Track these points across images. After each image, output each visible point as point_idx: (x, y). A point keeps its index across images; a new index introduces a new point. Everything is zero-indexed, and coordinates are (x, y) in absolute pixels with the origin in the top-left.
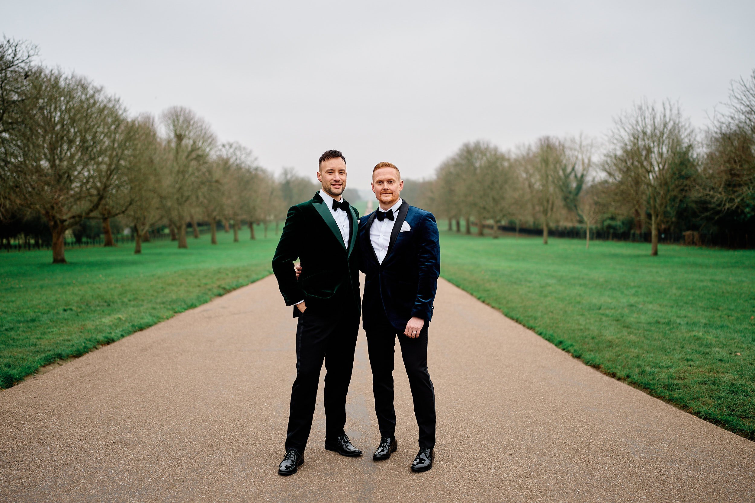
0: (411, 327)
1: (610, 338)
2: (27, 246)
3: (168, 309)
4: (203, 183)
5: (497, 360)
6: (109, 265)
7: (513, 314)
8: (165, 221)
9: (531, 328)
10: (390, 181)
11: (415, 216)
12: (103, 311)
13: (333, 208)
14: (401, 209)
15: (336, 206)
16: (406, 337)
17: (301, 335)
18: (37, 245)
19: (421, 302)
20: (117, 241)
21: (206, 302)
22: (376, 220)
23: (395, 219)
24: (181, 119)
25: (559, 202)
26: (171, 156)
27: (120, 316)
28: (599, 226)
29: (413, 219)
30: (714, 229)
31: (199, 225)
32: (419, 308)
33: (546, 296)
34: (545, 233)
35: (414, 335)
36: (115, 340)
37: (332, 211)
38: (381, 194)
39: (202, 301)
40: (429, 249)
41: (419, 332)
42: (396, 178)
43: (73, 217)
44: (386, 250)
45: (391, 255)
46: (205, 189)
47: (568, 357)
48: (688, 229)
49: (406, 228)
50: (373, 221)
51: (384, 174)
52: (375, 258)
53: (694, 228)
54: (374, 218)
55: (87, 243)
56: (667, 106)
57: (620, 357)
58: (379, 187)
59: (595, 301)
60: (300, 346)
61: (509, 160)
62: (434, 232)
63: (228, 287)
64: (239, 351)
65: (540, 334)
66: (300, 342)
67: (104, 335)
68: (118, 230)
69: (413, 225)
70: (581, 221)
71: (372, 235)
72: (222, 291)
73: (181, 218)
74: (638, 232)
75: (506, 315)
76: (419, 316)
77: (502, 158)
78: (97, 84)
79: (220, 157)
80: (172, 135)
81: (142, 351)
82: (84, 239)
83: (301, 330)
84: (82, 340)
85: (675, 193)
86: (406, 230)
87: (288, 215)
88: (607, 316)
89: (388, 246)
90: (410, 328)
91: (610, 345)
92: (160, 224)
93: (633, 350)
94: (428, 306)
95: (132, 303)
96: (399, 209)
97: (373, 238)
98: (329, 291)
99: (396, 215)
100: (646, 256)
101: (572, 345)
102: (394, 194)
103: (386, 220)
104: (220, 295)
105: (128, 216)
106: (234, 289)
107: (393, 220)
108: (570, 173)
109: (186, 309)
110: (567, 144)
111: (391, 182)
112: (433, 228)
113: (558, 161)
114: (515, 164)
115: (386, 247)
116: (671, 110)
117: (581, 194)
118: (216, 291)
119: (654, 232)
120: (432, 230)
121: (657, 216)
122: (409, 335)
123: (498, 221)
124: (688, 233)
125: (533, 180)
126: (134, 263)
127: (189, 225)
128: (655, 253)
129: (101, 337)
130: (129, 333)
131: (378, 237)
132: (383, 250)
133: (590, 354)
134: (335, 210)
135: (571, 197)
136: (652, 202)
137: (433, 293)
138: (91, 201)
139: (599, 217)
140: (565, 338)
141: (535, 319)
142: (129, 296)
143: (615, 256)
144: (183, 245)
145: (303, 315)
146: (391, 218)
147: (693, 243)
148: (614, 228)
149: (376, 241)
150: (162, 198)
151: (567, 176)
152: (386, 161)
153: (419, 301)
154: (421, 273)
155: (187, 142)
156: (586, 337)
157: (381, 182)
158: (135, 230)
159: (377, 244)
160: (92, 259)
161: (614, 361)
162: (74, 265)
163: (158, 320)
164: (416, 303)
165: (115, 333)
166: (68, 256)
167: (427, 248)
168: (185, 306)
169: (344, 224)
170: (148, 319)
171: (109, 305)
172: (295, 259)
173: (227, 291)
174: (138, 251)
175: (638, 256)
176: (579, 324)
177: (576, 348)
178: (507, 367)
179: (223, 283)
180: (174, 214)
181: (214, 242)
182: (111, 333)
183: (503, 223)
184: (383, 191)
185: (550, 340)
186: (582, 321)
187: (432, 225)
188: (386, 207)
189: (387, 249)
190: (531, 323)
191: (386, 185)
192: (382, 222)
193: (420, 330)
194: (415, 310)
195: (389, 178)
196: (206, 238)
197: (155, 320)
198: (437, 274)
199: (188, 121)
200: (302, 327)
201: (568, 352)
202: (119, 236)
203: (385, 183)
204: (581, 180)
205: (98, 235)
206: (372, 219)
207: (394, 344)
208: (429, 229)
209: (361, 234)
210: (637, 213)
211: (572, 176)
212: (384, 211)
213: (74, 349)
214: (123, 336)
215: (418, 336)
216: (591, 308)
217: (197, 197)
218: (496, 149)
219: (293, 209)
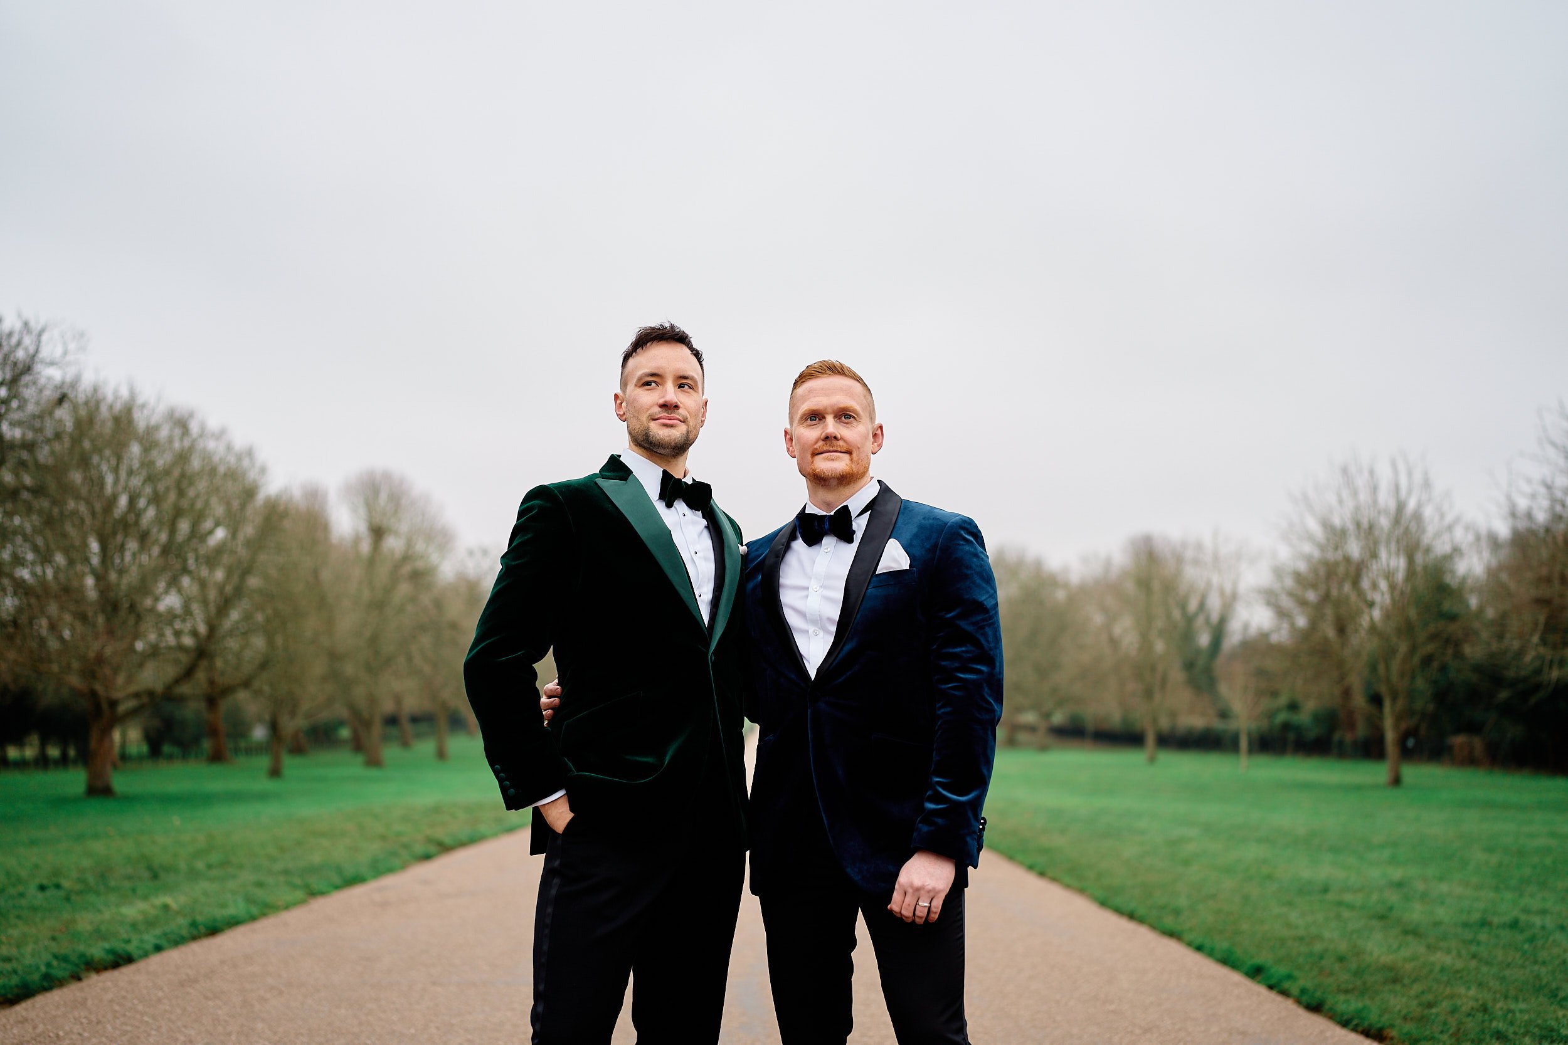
0: (911, 886)
1: (1387, 959)
2: (43, 762)
3: (294, 887)
4: (422, 628)
5: (1113, 1011)
6: (206, 800)
7: (1118, 901)
8: (342, 712)
9: (1172, 934)
10: (844, 415)
11: (921, 527)
12: (134, 890)
13: (660, 498)
14: (877, 508)
15: (672, 490)
16: (897, 920)
17: (550, 910)
18: (64, 762)
19: (945, 800)
20: (237, 750)
21: (391, 870)
22: (799, 545)
23: (858, 537)
24: (383, 497)
25: (1177, 675)
26: (357, 572)
27: (168, 900)
28: (1264, 724)
29: (916, 536)
30: (1514, 731)
31: (415, 720)
32: (940, 821)
33: (1186, 862)
34: (1150, 739)
35: (921, 912)
36: (135, 956)
37: (660, 507)
38: (815, 454)
39: (380, 869)
40: (969, 628)
41: (938, 904)
42: (864, 410)
43: (137, 695)
44: (829, 632)
45: (848, 647)
46: (426, 640)
47: (1288, 1006)
48: (1458, 730)
49: (895, 560)
50: (788, 547)
51: (826, 392)
52: (795, 659)
53: (1472, 728)
54: (793, 538)
55: (170, 757)
56: (1402, 467)
57: (1434, 1010)
58: (811, 434)
59: (1306, 874)
60: (545, 947)
61: (1066, 586)
62: (982, 578)
63: (448, 841)
64: (434, 983)
65: (1199, 948)
66: (547, 931)
67: (107, 945)
68: (240, 729)
69: (917, 552)
70: (1224, 715)
71: (785, 586)
72: (432, 849)
73: (372, 700)
74: (1348, 738)
75: (1103, 904)
76: (939, 848)
77: (1053, 581)
78: (213, 424)
79: (462, 577)
80: (363, 528)
81: (182, 984)
82: (166, 748)
83: (553, 892)
84: (46, 957)
85: (1430, 648)
86: (895, 567)
87: (521, 514)
88: (1351, 907)
89: (837, 617)
90: (910, 891)
91: (1394, 977)
92: (324, 716)
93: (1462, 990)
94: (970, 814)
95: (214, 872)
96: (870, 506)
97: (788, 598)
98: (650, 760)
99: (860, 525)
100: (1375, 787)
101: (1289, 977)
102: (854, 455)
103: (829, 542)
104: (427, 857)
105: (258, 693)
106: (462, 844)
107: (850, 540)
108: (1196, 615)
109: (338, 888)
110: (1189, 554)
111: (850, 416)
112: (981, 566)
113: (1169, 587)
114: (1081, 594)
115: (830, 620)
116: (1410, 474)
117: (1220, 661)
118: (419, 849)
119: (1390, 736)
120: (978, 569)
121: (1394, 699)
122: (907, 913)
123: (1047, 716)
124: (1458, 740)
125: (1117, 630)
126: (262, 797)
127: (392, 721)
128: (1396, 781)
129: (97, 951)
130: (178, 941)
131: (804, 593)
132: (821, 634)
133: (1347, 1001)
134: (669, 505)
135: (1201, 662)
136: (1381, 668)
137: (985, 771)
138: (176, 661)
139: (1266, 704)
140: (1263, 958)
141: (1177, 912)
142: (214, 858)
143: (1306, 786)
144: (374, 762)
145: (559, 842)
146: (846, 536)
147: (1470, 761)
148: (1298, 729)
149: (799, 604)
150: (334, 656)
151: (1189, 620)
152: (834, 357)
153: (938, 798)
154: (943, 706)
155: (393, 544)
156: (1321, 957)
157: (815, 416)
158: (274, 727)
159: (802, 614)
160: (173, 788)
161: (1422, 1020)
162: (130, 799)
163: (260, 910)
164: (930, 806)
165: (142, 941)
166: (120, 782)
167: (964, 624)
168: (337, 880)
169: (698, 548)
170: (237, 907)
171: (155, 876)
172: (541, 656)
173: (445, 848)
174: (275, 772)
175: (1359, 788)
176: (1289, 925)
177: (1302, 983)
178: (1146, 1031)
179: (440, 834)
180: (359, 693)
181: (441, 754)
182: (128, 941)
183: (1058, 718)
184: (821, 443)
185: (1227, 961)
186: (1294, 916)
187: (976, 555)
188: (830, 497)
189: (834, 629)
190: (1169, 922)
191: (831, 426)
192: (815, 548)
193: (943, 896)
194: (925, 828)
195: (842, 405)
196: (426, 747)
197: (255, 910)
198: (993, 711)
199: (397, 498)
200: (556, 881)
201: (1285, 993)
202: (243, 744)
203: (830, 419)
204: (1219, 632)
205: (196, 740)
206: (784, 540)
207: (852, 943)
208: (969, 567)
209: (750, 585)
210: (1347, 693)
211: (1200, 621)
212: (825, 513)
213: (15, 980)
214: (158, 949)
215: (935, 916)
216: (1303, 889)
217: (410, 659)
218: (1038, 564)
219: (538, 495)
